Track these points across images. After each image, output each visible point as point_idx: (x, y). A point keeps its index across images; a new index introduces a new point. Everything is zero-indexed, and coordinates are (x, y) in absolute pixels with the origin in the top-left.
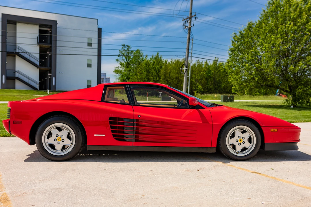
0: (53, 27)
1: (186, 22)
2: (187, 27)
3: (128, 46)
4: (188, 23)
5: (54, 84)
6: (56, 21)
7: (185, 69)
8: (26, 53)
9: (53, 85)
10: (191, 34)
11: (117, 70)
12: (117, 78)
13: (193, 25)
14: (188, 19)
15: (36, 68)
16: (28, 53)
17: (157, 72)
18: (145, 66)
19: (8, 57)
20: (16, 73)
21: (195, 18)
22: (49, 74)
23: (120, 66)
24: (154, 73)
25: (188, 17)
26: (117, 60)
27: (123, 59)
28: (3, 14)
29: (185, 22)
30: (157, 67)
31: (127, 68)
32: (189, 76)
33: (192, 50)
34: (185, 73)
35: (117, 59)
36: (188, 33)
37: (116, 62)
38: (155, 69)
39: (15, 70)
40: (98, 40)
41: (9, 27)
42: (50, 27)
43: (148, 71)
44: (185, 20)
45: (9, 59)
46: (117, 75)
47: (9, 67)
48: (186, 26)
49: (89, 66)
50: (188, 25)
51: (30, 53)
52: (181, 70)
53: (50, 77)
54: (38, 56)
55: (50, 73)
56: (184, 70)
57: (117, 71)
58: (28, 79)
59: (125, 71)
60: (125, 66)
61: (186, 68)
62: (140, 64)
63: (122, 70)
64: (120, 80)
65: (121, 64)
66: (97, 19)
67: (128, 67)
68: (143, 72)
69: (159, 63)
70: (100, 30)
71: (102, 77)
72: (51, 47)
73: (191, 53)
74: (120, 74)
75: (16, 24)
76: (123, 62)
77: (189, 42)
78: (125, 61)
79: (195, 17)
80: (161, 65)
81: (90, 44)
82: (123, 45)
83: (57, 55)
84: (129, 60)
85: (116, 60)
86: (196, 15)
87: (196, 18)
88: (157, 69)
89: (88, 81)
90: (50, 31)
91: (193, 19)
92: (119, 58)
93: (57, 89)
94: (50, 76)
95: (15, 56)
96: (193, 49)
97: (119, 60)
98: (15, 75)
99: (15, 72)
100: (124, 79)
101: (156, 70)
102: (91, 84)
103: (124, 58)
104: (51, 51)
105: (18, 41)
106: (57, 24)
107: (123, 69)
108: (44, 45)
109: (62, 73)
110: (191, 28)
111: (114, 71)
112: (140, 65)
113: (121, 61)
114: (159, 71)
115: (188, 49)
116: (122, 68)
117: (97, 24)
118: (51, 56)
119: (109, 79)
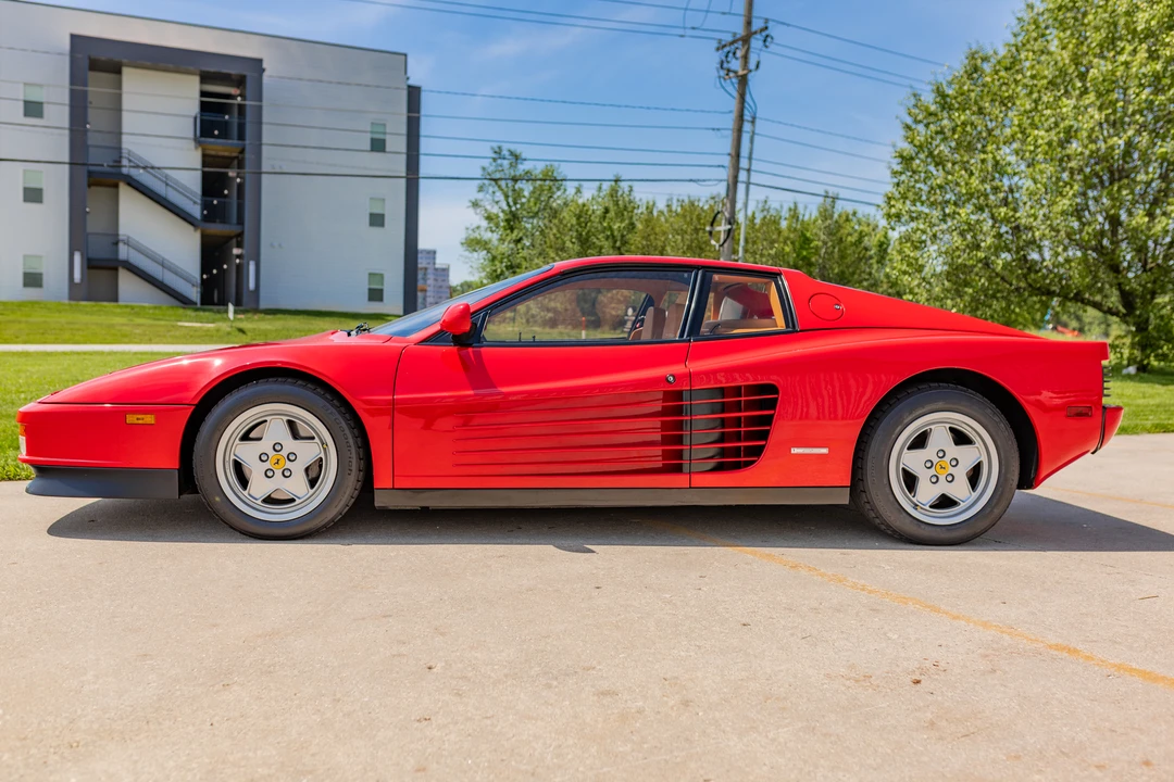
0: (249, 83)
1: (731, 55)
2: (731, 75)
3: (512, 154)
4: (737, 59)
5: (252, 285)
6: (260, 61)
7: (722, 228)
9: (248, 288)
10: (748, 98)
11: (476, 239)
12: (475, 265)
13: (757, 67)
14: (736, 45)
15: (191, 228)
17: (618, 244)
18: (574, 221)
19: (93, 188)
20: (121, 246)
21: (765, 41)
22: (236, 251)
23: (484, 223)
24: (607, 248)
25: (738, 36)
26: (475, 204)
27: (496, 199)
28: (74, 37)
29: (724, 54)
30: (615, 227)
31: (509, 231)
33: (750, 158)
34: (726, 245)
35: (473, 200)
36: (735, 94)
37: (471, 210)
38: (609, 233)
39: (117, 235)
41: (97, 81)
42: (240, 82)
44: (724, 46)
45: (96, 198)
46: (475, 254)
47: (95, 224)
48: (729, 70)
49: (377, 220)
50: (736, 65)
52: (710, 233)
53: (238, 261)
54: (192, 181)
55: (239, 245)
56: (720, 232)
57: (474, 244)
58: (163, 265)
59: (502, 240)
60: (502, 224)
61: (729, 227)
62: (555, 217)
63: (490, 241)
64: (483, 274)
65: (489, 218)
66: (405, 55)
67: (512, 229)
68: (568, 244)
69: (625, 213)
70: (414, 95)
71: (422, 263)
72: (242, 151)
73: (749, 170)
74: (485, 252)
75: (119, 72)
76: (495, 210)
77: (739, 131)
78: (504, 205)
79: (764, 34)
80: (631, 218)
81: (378, 146)
82: (497, 150)
83: (264, 177)
84: (515, 203)
85: (470, 204)
86: (766, 28)
87: (769, 39)
88: (616, 233)
89: (370, 274)
90: (240, 95)
91: (756, 43)
92: (480, 196)
93: (263, 305)
94: (238, 256)
95: (116, 186)
96: (754, 156)
97: (482, 203)
98: (117, 251)
99: (116, 244)
100: (499, 271)
101: (613, 236)
102: (382, 284)
103: (499, 196)
104: (241, 165)
106: (264, 70)
107: (495, 234)
108: (220, 147)
109: (280, 245)
110: (750, 76)
111: (464, 241)
112: (556, 221)
113: (489, 207)
115: (737, 156)
116: (492, 231)
117: (406, 73)
118: (241, 187)
119: (445, 271)
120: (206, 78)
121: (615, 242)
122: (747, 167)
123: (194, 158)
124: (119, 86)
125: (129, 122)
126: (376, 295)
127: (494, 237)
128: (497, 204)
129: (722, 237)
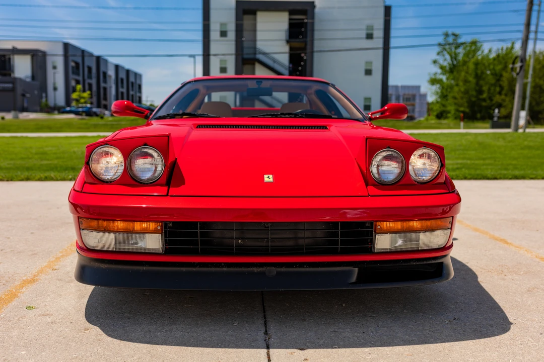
0: (309, 12)
3: (454, 35)
6: (313, 3)
7: (518, 65)
11: (435, 79)
12: (434, 92)
17: (498, 77)
18: (474, 67)
19: (246, 65)
23: (439, 71)
26: (435, 62)
27: (446, 58)
28: (238, 2)
30: (497, 68)
32: (530, 80)
33: (537, 25)
34: (521, 74)
35: (434, 60)
37: (433, 65)
40: (385, 27)
41: (247, 19)
42: (304, 12)
43: (478, 77)
46: (434, 87)
49: (368, 72)
52: (512, 68)
56: (517, 67)
57: (433, 81)
59: (447, 79)
60: (448, 71)
61: (521, 64)
63: (442, 79)
64: (437, 96)
65: (442, 68)
67: (453, 73)
68: (470, 79)
69: (503, 61)
70: (388, 10)
72: (306, 45)
73: (535, 32)
74: (439, 85)
75: (255, 14)
76: (445, 64)
77: (530, 10)
78: (449, 61)
80: (506, 62)
81: (370, 36)
82: (445, 33)
83: (315, 57)
84: (456, 59)
85: (432, 62)
88: (497, 72)
89: (365, 98)
90: (306, 18)
92: (438, 57)
95: (254, 64)
97: (439, 61)
100: (445, 94)
102: (371, 102)
104: (306, 52)
106: (315, 6)
108: (296, 43)
111: (429, 80)
112: (465, 68)
113: (441, 63)
114: (501, 76)
115: (528, 25)
116: (443, 75)
119: (425, 96)
120: (291, 12)
122: (535, 30)
123: (286, 49)
124: (255, 20)
125: (259, 36)
126: (367, 108)
127: (444, 78)
128: (446, 61)
129: (518, 70)
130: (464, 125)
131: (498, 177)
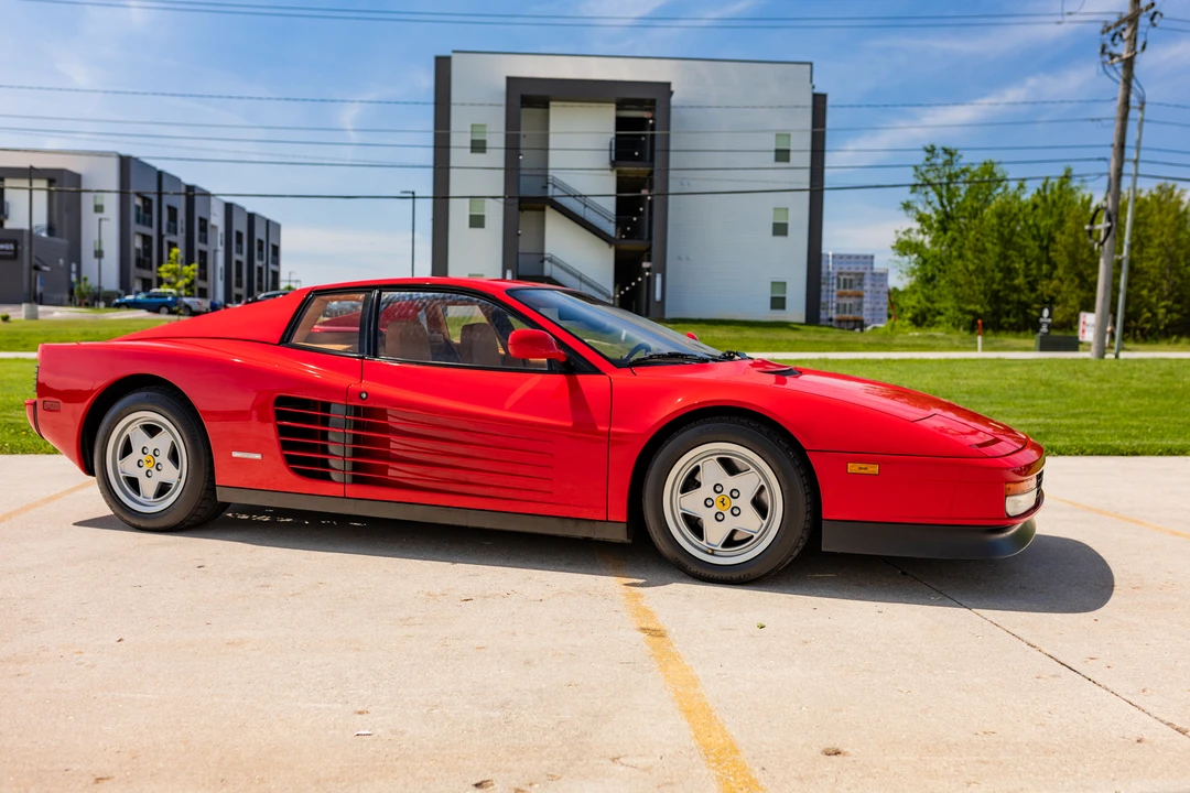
0: (659, 105)
1: (1117, 37)
2: (1116, 59)
3: (946, 151)
4: (1124, 41)
5: (658, 296)
6: (668, 85)
7: (1102, 225)
8: (574, 196)
9: (654, 298)
10: (1134, 83)
11: (907, 242)
12: (904, 270)
13: (1144, 48)
14: (1123, 26)
15: (606, 245)
16: (580, 196)
17: (1045, 243)
18: (995, 221)
19: (526, 213)
20: (547, 263)
21: (1152, 19)
22: (646, 265)
23: (917, 226)
24: (1033, 248)
25: (1124, 16)
26: (907, 206)
27: (930, 200)
28: (510, 80)
29: (1110, 38)
30: (1043, 224)
31: (941, 233)
32: (1125, 253)
33: (1138, 148)
34: (1106, 244)
35: (905, 202)
36: (1121, 80)
37: (903, 212)
38: (1035, 232)
39: (543, 254)
40: (814, 135)
41: (529, 116)
42: (650, 104)
43: (1007, 241)
44: (1109, 29)
45: (528, 218)
46: (906, 258)
47: (525, 245)
48: (1112, 56)
49: (780, 229)
50: (1123, 49)
51: (585, 196)
52: (1090, 232)
53: (647, 274)
54: (610, 205)
55: (649, 260)
56: (1099, 231)
57: (904, 247)
58: (581, 279)
59: (934, 243)
60: (936, 225)
61: (1108, 224)
62: (975, 218)
63: (922, 243)
64: (914, 279)
65: (921, 219)
66: (811, 64)
67: (945, 230)
68: (988, 245)
69: (1054, 210)
70: (819, 102)
72: (651, 173)
73: (1136, 162)
74: (916, 256)
75: (547, 106)
76: (928, 211)
77: (1124, 118)
78: (937, 204)
79: (1151, 11)
80: (1061, 213)
81: (782, 155)
82: (929, 148)
83: (670, 197)
84: (950, 202)
85: (902, 206)
86: (1153, 5)
87: (1158, 16)
88: (1042, 232)
89: (773, 283)
90: (651, 118)
91: (1144, 21)
92: (912, 197)
93: (668, 315)
94: (649, 270)
95: (543, 210)
96: (1143, 145)
97: (915, 205)
98: (542, 268)
99: (543, 261)
100: (930, 275)
101: (1039, 235)
102: (785, 292)
103: (933, 196)
104: (651, 188)
105: (555, 160)
106: (672, 93)
107: (927, 237)
108: (631, 169)
109: (688, 258)
110: (1137, 57)
111: (894, 244)
112: (977, 222)
113: (921, 208)
114: (1052, 239)
115: (1122, 146)
116: (925, 234)
117: (811, 81)
118: (651, 202)
119: (884, 276)
120: (621, 104)
121: (1042, 241)
122: (1135, 157)
123: (608, 183)
124: (547, 119)
126: (778, 303)
127: (927, 240)
128: (929, 204)
129: (1103, 235)
130: (983, 344)
131: (1140, 450)
